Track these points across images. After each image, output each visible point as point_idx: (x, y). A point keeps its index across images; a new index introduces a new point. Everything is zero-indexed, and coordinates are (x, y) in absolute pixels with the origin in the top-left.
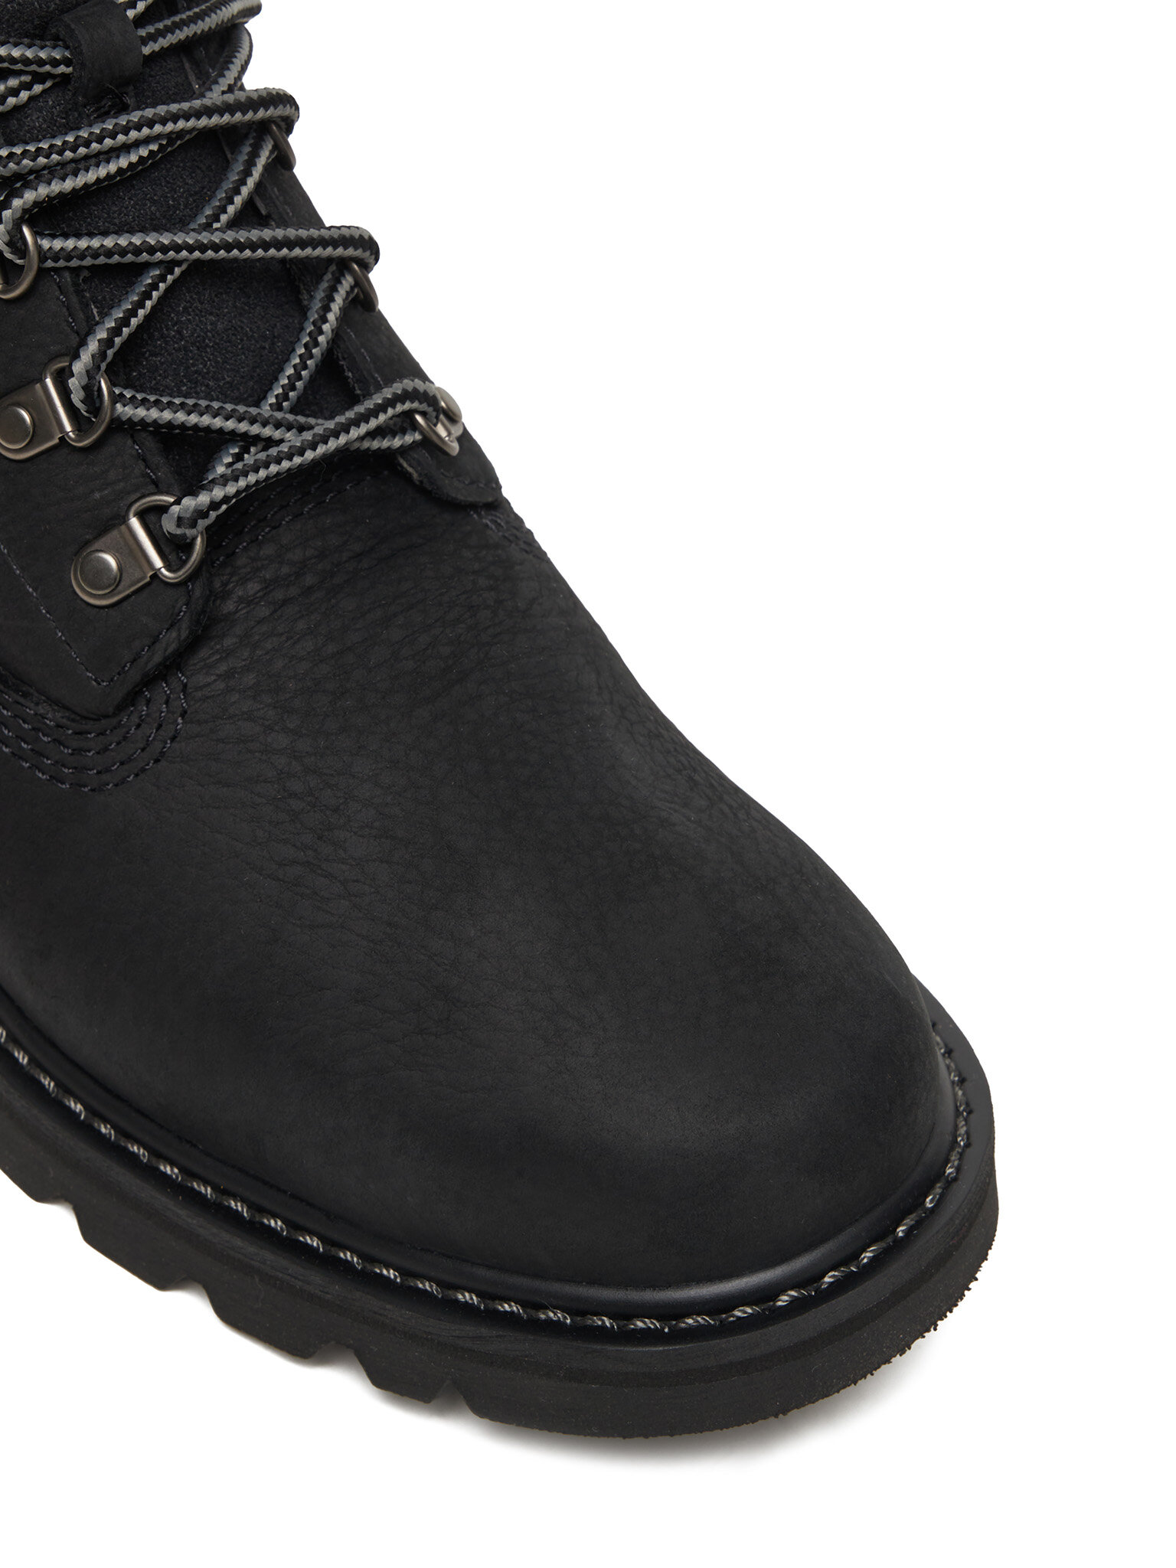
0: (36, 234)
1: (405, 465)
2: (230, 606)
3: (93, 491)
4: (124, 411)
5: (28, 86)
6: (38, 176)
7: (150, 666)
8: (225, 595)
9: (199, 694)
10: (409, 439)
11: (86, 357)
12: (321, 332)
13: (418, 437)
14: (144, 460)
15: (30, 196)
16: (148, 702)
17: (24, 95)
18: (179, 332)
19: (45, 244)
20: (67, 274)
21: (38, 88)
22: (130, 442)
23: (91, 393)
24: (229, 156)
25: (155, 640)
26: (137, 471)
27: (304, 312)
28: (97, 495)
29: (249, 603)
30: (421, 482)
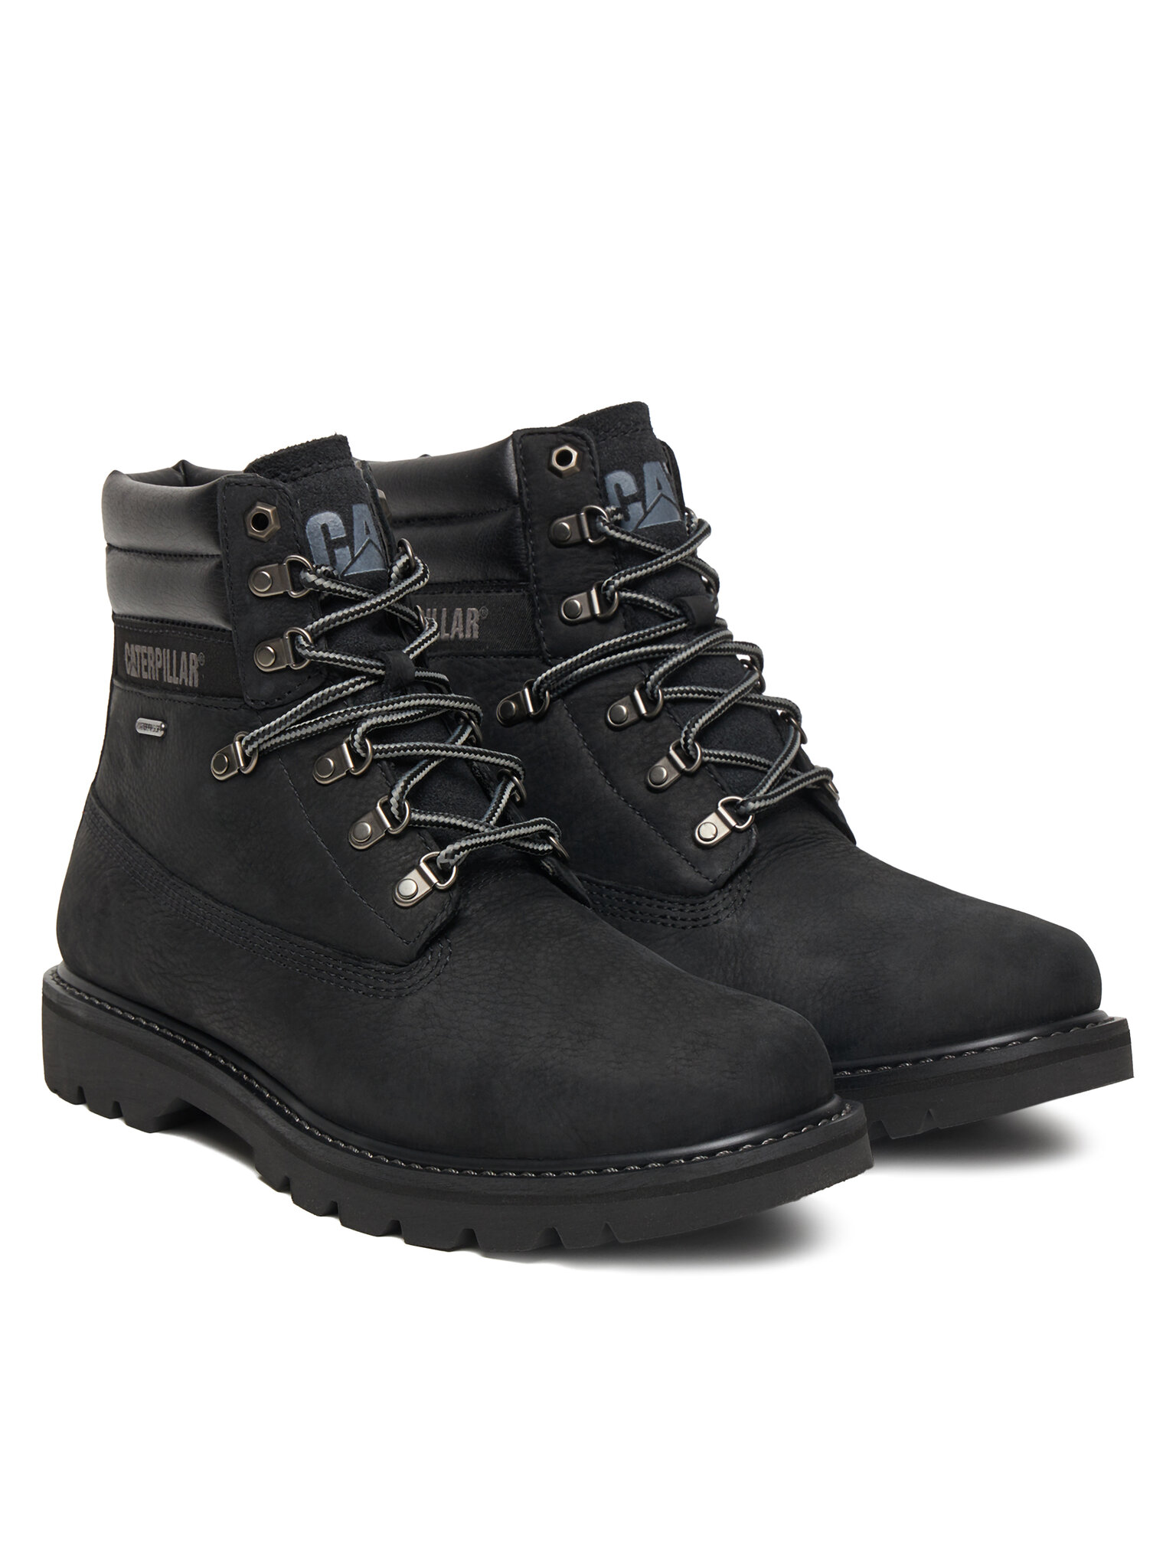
0: (372, 743)
1: (545, 864)
2: (468, 913)
3: (401, 857)
4: (416, 816)
5: (364, 681)
6: (368, 716)
7: (434, 929)
8: (466, 909)
9: (457, 945)
10: (546, 848)
11: (396, 793)
12: (499, 807)
13: (550, 848)
14: (425, 843)
15: (364, 725)
16: (432, 953)
17: (362, 686)
18: (436, 795)
19: (375, 747)
20: (385, 763)
21: (368, 683)
22: (418, 835)
23: (401, 810)
24: (451, 732)
25: (435, 917)
26: (422, 847)
27: (490, 800)
28: (404, 858)
29: (477, 911)
30: (554, 873)
